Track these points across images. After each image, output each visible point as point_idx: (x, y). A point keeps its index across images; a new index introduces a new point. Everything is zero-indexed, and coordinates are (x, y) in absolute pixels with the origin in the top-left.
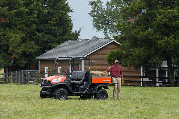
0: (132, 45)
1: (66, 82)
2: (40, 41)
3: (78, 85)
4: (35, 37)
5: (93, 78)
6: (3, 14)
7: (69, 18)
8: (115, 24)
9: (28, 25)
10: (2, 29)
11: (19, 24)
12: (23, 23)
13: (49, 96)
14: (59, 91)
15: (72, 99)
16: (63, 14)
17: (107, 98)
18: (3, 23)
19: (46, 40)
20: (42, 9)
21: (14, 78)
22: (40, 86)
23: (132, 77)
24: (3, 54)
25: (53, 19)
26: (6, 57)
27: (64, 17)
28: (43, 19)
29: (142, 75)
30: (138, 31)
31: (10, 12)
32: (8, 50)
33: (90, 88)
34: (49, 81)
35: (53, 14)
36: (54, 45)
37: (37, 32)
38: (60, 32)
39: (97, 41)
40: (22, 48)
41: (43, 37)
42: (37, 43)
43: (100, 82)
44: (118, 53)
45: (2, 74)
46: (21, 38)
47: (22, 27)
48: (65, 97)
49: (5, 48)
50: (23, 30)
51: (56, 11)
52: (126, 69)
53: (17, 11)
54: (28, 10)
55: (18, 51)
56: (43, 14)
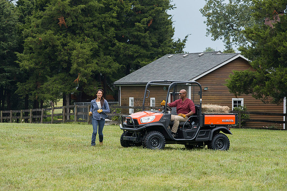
0: (269, 63)
1: (162, 123)
2: (121, 56)
3: (182, 126)
4: (113, 49)
5: (206, 116)
6: (63, 11)
7: (169, 18)
8: (242, 28)
9: (102, 29)
10: (61, 34)
11: (89, 27)
12: (95, 26)
13: (135, 143)
14: (151, 135)
15: (171, 148)
16: (158, 12)
17: (228, 148)
18: (63, 25)
19: (131, 53)
20: (124, 4)
21: (79, 114)
22: (121, 127)
23: (269, 114)
24: (62, 75)
25: (142, 20)
26: (67, 80)
27: (160, 17)
28: (127, 20)
29: (285, 112)
30: (280, 41)
31: (74, 8)
32: (70, 69)
33: (201, 133)
34: (135, 120)
35: (143, 12)
36: (144, 62)
37: (116, 41)
38: (155, 40)
39: (213, 56)
40: (93, 66)
41: (125, 48)
42: (117, 59)
43: (218, 123)
44: (247, 75)
45: (61, 108)
46: (91, 50)
47: (93, 33)
48: (160, 145)
49: (65, 66)
50: (93, 38)
51: (148, 8)
52: (259, 101)
53: (84, 6)
54: (102, 5)
55: (86, 71)
56: (127, 11)
